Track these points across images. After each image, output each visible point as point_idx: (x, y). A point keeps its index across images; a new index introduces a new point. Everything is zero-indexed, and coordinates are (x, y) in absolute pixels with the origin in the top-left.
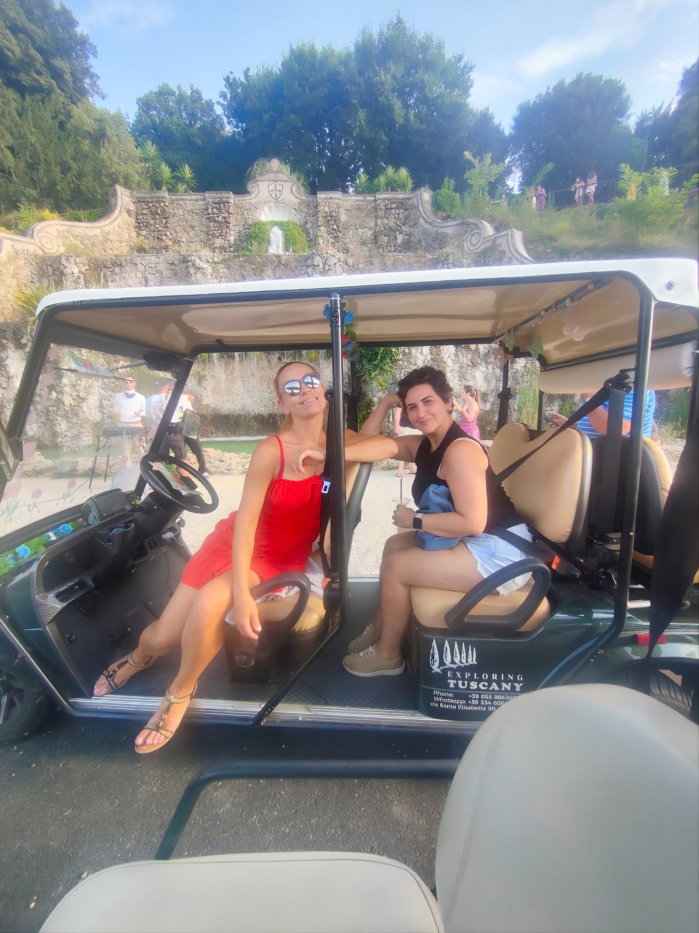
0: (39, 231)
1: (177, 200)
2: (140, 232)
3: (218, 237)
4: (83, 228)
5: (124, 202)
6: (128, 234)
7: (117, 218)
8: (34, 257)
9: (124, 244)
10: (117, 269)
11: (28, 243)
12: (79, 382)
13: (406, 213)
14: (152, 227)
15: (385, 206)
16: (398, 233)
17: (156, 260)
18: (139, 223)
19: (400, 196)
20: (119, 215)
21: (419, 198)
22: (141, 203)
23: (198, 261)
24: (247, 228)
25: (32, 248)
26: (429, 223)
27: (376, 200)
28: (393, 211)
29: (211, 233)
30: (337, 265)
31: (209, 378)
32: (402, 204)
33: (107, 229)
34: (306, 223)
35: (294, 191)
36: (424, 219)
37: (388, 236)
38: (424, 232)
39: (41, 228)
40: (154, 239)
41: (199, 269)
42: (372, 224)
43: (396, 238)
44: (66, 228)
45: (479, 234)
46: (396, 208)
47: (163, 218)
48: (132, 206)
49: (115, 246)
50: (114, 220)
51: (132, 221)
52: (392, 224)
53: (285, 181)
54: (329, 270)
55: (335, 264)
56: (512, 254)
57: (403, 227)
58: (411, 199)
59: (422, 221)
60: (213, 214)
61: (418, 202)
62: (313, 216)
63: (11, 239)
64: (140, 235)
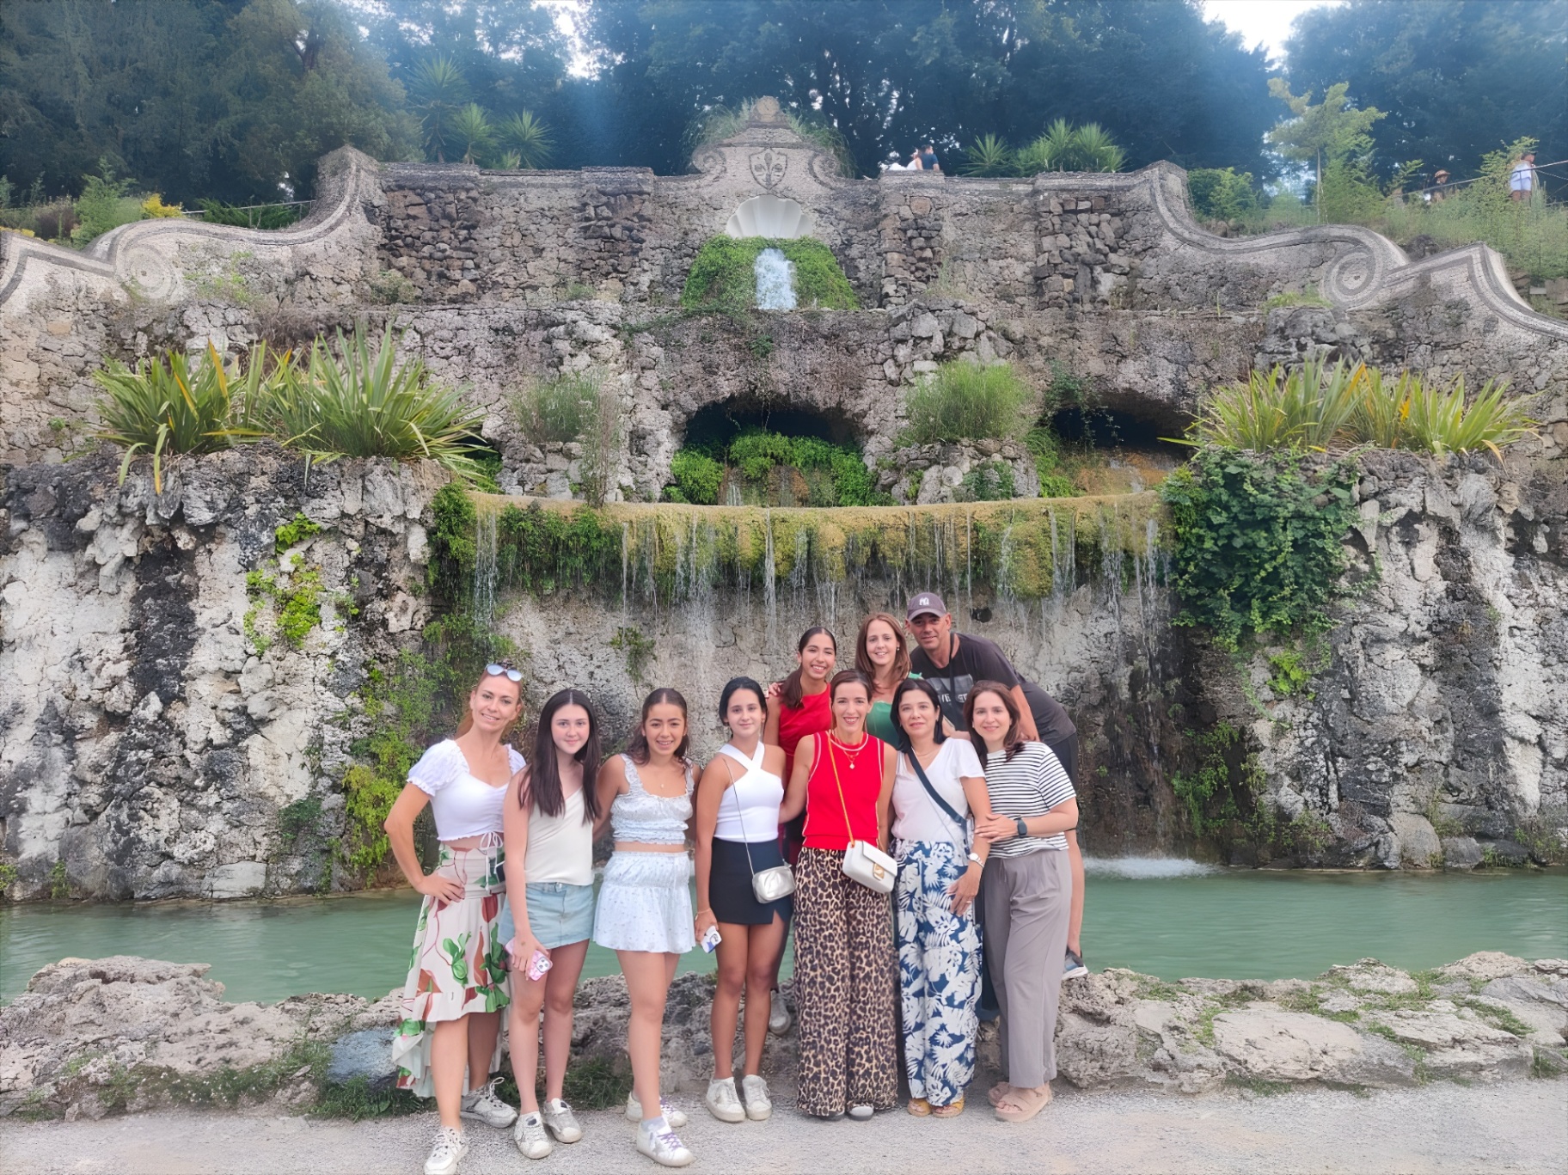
0: (130, 244)
1: (503, 185)
2: (393, 260)
3: (609, 273)
4: (245, 241)
5: (362, 186)
6: (359, 263)
7: (338, 224)
8: (101, 307)
9: (345, 288)
10: (341, 343)
11: (94, 270)
12: (252, 661)
13: (1117, 222)
14: (426, 250)
15: (1062, 205)
16: (1098, 269)
17: (458, 321)
18: (393, 238)
19: (1104, 181)
20: (344, 216)
21: (1157, 185)
22: (406, 192)
23: (583, 324)
24: (687, 255)
25: (100, 286)
26: (1191, 243)
27: (1036, 192)
28: (1083, 217)
29: (589, 265)
30: (983, 337)
31: (662, 653)
32: (1106, 202)
33: (308, 248)
34: (848, 244)
35: (816, 169)
36: (1174, 233)
37: (1074, 277)
38: (1178, 267)
39: (139, 236)
40: (429, 278)
41: (585, 343)
42: (1028, 249)
43: (1095, 282)
44: (201, 240)
45: (1370, 264)
46: (1091, 211)
47: (459, 228)
48: (380, 198)
49: (324, 291)
50: (332, 228)
51: (375, 233)
52: (1081, 248)
53: (793, 146)
54: (962, 349)
55: (978, 335)
56: (1492, 307)
57: (1112, 256)
58: (1129, 188)
59: (1168, 241)
60: (598, 217)
61: (1153, 196)
62: (866, 228)
63: (49, 258)
64: (390, 266)
